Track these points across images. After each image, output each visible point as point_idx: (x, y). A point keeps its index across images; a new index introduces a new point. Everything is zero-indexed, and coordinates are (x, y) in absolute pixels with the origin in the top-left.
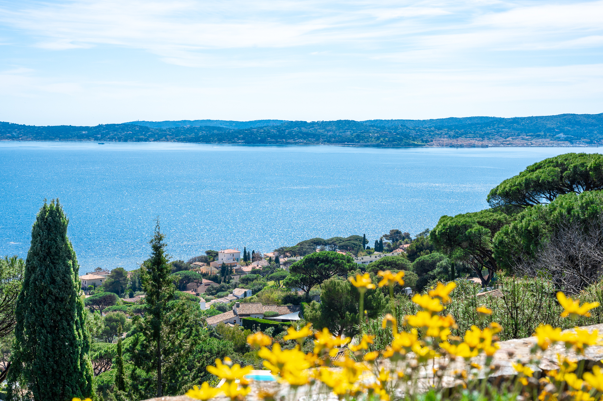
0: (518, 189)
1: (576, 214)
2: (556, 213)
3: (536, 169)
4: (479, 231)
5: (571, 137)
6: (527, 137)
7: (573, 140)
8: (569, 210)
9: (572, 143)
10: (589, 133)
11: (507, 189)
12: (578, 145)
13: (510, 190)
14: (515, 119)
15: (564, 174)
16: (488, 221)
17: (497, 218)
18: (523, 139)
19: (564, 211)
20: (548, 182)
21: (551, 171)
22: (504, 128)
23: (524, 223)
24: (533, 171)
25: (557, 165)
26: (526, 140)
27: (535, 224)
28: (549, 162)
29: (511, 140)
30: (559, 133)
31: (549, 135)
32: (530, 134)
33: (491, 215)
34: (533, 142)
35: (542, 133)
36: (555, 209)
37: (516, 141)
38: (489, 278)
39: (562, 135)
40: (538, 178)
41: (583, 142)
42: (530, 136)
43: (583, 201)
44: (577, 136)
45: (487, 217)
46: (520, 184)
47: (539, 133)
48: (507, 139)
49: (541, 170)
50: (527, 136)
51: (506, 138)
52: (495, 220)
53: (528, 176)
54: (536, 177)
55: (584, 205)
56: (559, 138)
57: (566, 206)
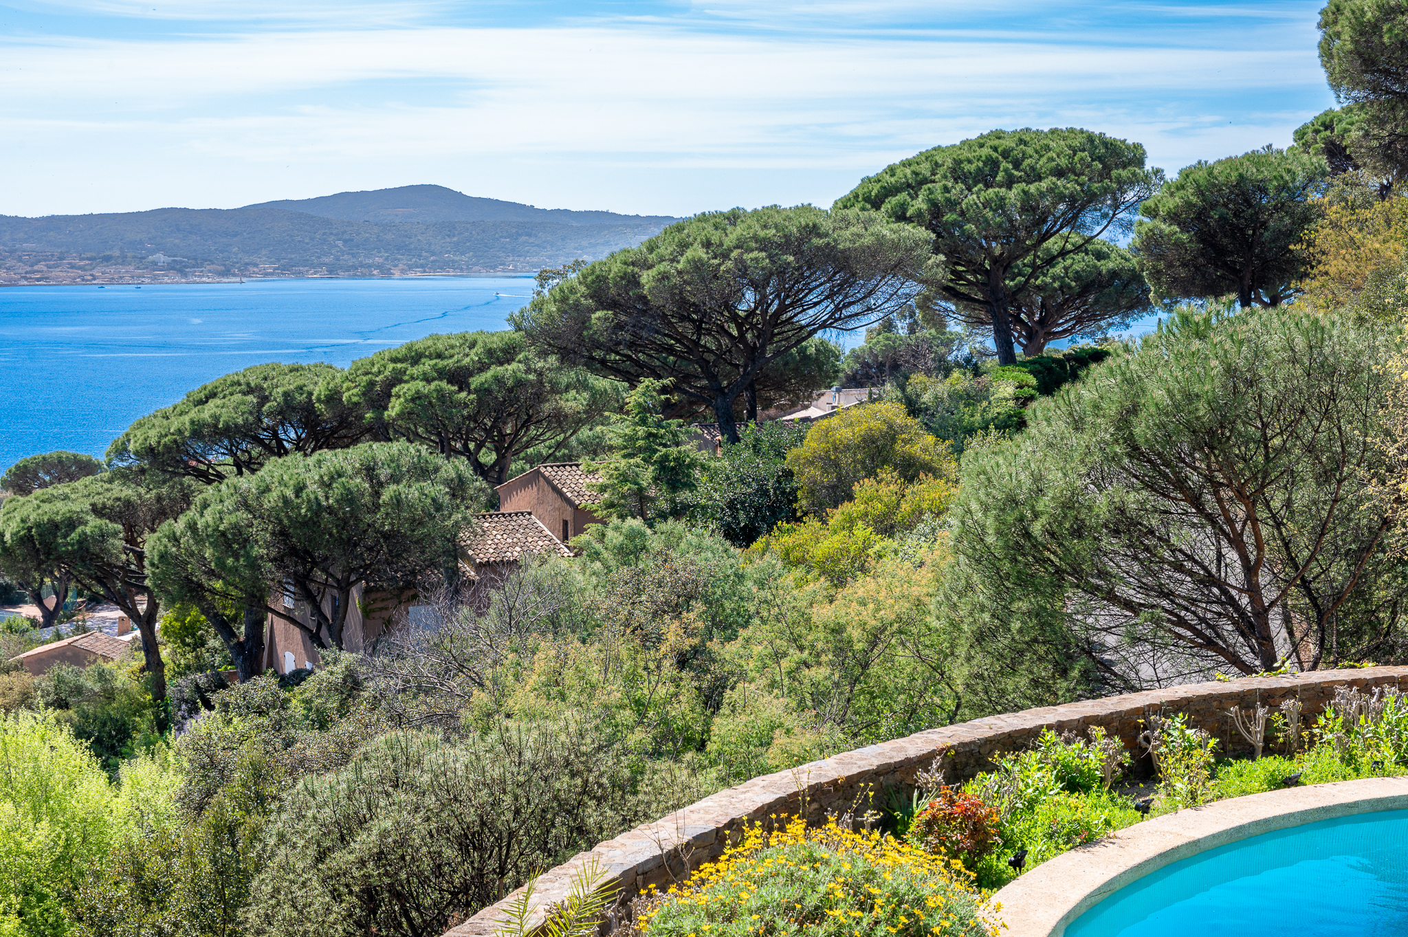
0: (175, 441)
1: (312, 496)
2: (274, 495)
3: (207, 399)
4: (101, 530)
5: (181, 262)
6: (82, 263)
7: (186, 267)
8: (299, 489)
9: (185, 275)
10: (221, 252)
11: (153, 442)
12: (197, 279)
13: (159, 443)
14: (52, 219)
15: (265, 408)
16: (104, 504)
17: (123, 495)
18: (73, 267)
19: (290, 493)
20: (236, 425)
21: (239, 404)
22: (26, 241)
23: (209, 519)
24: (201, 403)
25: (250, 390)
26: (80, 268)
27: (233, 519)
28: (233, 384)
29: (45, 269)
30: (153, 252)
31: (134, 257)
32: (89, 255)
33: (107, 490)
34: (95, 272)
35: (117, 253)
36: (267, 489)
37: (56, 273)
38: (57, 604)
39: (161, 258)
40: (216, 418)
41: (210, 271)
42: (88, 259)
43: (324, 470)
44: (195, 259)
45: (99, 494)
46: (180, 432)
47: (108, 253)
48: (36, 268)
49: (218, 401)
50: (83, 259)
51: (32, 266)
52: (119, 499)
53: (194, 414)
54: (211, 416)
55: (326, 479)
56: (155, 263)
57: (292, 482)
